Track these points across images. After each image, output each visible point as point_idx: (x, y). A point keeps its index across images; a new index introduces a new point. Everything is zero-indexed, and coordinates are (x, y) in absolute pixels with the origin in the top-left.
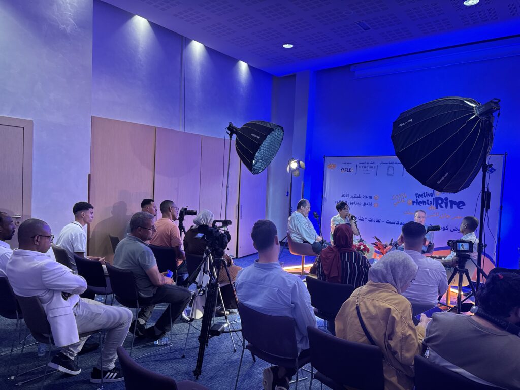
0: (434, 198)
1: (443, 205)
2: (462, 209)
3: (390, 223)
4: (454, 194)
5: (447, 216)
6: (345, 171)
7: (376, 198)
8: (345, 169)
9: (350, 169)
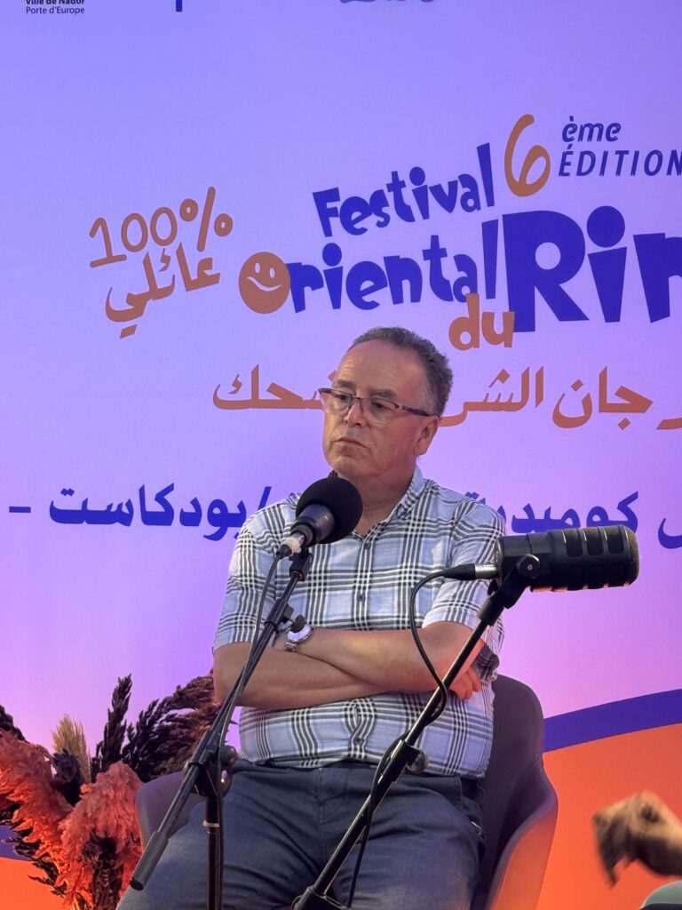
0: (489, 229)
1: (582, 288)
3: (85, 516)
4: (669, 172)
5: (623, 392)
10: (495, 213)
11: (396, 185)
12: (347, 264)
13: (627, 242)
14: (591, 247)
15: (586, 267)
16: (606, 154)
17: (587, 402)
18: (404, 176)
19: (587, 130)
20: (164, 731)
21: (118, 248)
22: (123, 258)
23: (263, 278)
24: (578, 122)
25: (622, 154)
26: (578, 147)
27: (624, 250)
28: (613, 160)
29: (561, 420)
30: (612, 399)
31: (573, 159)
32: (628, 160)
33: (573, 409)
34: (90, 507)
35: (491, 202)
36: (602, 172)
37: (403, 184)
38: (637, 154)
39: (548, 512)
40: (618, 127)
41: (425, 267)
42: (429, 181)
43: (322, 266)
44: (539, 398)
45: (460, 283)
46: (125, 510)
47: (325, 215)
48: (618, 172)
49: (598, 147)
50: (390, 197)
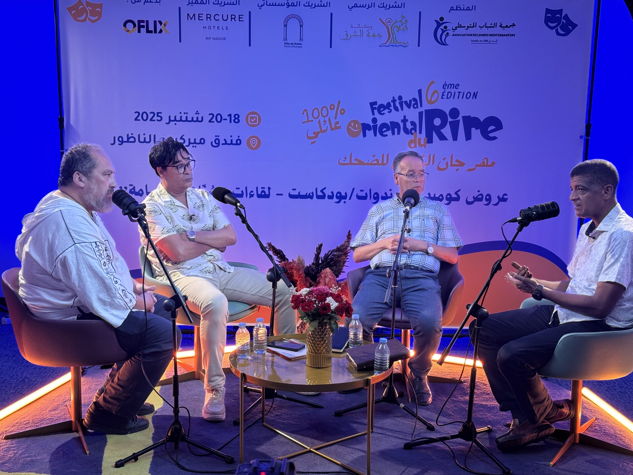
0: (421, 114)
1: (447, 131)
2: (495, 138)
3: (299, 196)
4: (473, 98)
5: (457, 161)
6: (139, 31)
7: (251, 122)
8: (139, 22)
9: (155, 22)
10: (423, 109)
11: (394, 101)
12: (379, 124)
13: (460, 118)
14: (450, 119)
15: (448, 126)
16: (455, 93)
17: (447, 164)
18: (396, 98)
19: (450, 86)
20: (332, 259)
21: (311, 118)
22: (312, 121)
23: (354, 127)
24: (447, 83)
25: (459, 93)
26: (447, 90)
27: (459, 120)
28: (457, 94)
29: (439, 169)
30: (454, 163)
31: (446, 94)
32: (461, 95)
33: (443, 166)
34: (301, 194)
35: (421, 106)
36: (454, 98)
37: (396, 100)
38: (464, 93)
39: (435, 195)
40: (459, 85)
41: (402, 125)
42: (404, 100)
43: (371, 124)
44: (433, 163)
45: (412, 129)
46: (311, 194)
47: (373, 109)
48: (458, 98)
49: (453, 91)
50: (392, 104)
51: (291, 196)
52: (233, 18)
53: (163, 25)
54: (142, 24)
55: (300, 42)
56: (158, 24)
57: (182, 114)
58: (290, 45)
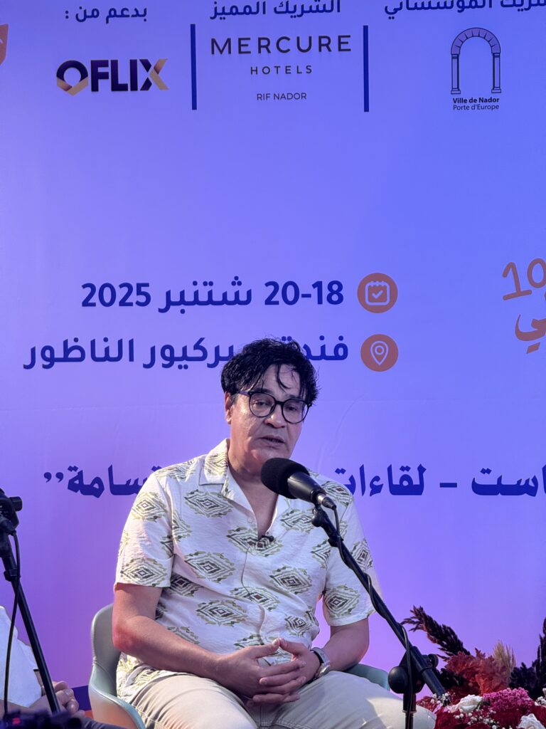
3: (499, 489)
6: (95, 88)
7: (371, 299)
8: (95, 64)
9: (133, 64)
21: (525, 285)
22: (529, 292)
34: (504, 482)
46: (531, 484)
51: (479, 489)
52: (324, 43)
53: (152, 69)
54: (101, 70)
55: (494, 96)
56: (140, 67)
57: (200, 287)
58: (468, 104)
